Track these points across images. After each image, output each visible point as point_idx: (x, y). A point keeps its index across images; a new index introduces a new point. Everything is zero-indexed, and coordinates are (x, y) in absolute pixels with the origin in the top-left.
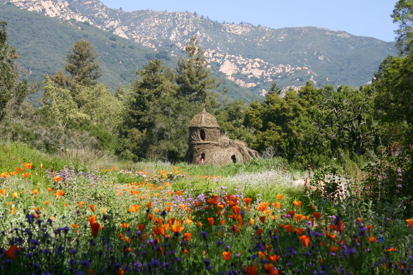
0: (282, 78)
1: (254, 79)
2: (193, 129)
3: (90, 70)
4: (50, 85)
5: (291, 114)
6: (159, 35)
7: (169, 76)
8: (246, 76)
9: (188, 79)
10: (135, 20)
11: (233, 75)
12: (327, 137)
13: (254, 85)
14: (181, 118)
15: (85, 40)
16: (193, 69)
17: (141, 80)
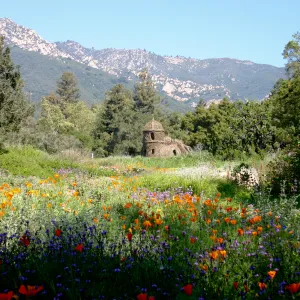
0: (206, 94)
2: (146, 132)
3: (73, 92)
4: (46, 103)
5: (213, 120)
6: (120, 66)
7: (128, 95)
8: (181, 93)
9: (141, 97)
10: (103, 56)
11: (172, 93)
12: (239, 137)
13: (187, 99)
14: (137, 124)
15: (69, 71)
16: (145, 90)
17: (108, 98)
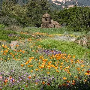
0: (68, 3)
1: (60, 3)
8: (58, 2)
11: (55, 2)
13: (60, 4)
